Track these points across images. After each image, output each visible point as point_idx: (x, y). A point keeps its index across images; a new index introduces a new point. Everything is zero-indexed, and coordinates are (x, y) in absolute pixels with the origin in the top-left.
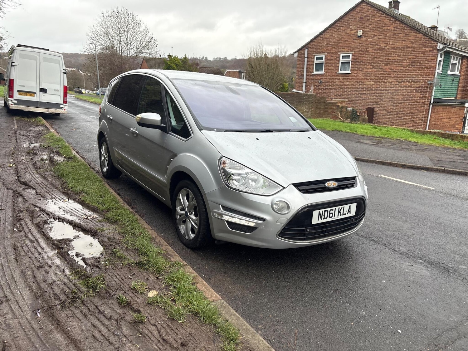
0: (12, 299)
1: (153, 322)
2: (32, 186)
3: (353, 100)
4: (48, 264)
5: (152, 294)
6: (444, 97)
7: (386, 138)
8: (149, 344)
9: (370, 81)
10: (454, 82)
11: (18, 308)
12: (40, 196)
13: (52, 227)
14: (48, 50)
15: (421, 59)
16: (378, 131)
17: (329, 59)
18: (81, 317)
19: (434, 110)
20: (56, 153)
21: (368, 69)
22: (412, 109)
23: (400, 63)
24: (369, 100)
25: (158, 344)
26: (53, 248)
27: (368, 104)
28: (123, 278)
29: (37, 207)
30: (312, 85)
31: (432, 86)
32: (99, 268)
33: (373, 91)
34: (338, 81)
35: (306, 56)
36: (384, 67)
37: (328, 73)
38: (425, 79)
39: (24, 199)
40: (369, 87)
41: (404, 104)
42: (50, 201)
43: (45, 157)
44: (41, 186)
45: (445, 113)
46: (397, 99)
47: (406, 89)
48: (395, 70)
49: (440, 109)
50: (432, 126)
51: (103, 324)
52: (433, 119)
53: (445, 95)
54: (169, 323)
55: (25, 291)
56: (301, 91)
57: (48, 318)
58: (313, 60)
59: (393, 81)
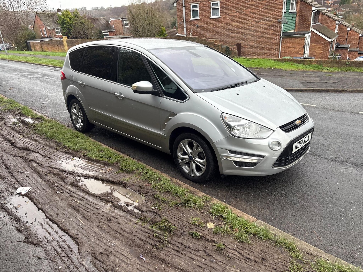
0: (113, 251)
1: (230, 247)
2: (33, 150)
3: (225, 39)
4: (112, 216)
5: (210, 225)
6: (288, 30)
7: (260, 68)
8: (241, 264)
9: (236, 23)
10: (293, 18)
11: (125, 258)
12: (47, 158)
13: (85, 185)
15: (272, 2)
16: (252, 63)
17: (202, 7)
18: (178, 254)
19: (283, 41)
20: (21, 115)
21: (233, 13)
22: (268, 42)
23: (256, 6)
24: (236, 38)
25: (247, 262)
26: (104, 202)
27: (236, 41)
28: (179, 217)
29: (56, 168)
30: (191, 29)
31: (281, 24)
32: (155, 213)
33: (238, 30)
34: (211, 24)
35: (184, 5)
36: (245, 11)
37: (203, 18)
38: (276, 19)
39: (38, 163)
40: (236, 28)
41: (262, 39)
42: (61, 162)
43: (15, 120)
44: (40, 149)
45: (291, 43)
46: (257, 35)
47: (263, 27)
48: (254, 12)
49: (288, 40)
50: (283, 54)
51: (198, 256)
52: (283, 49)
53: (289, 29)
54: (242, 246)
55: (116, 242)
56: (183, 34)
57: (153, 260)
58: (189, 8)
59: (253, 22)
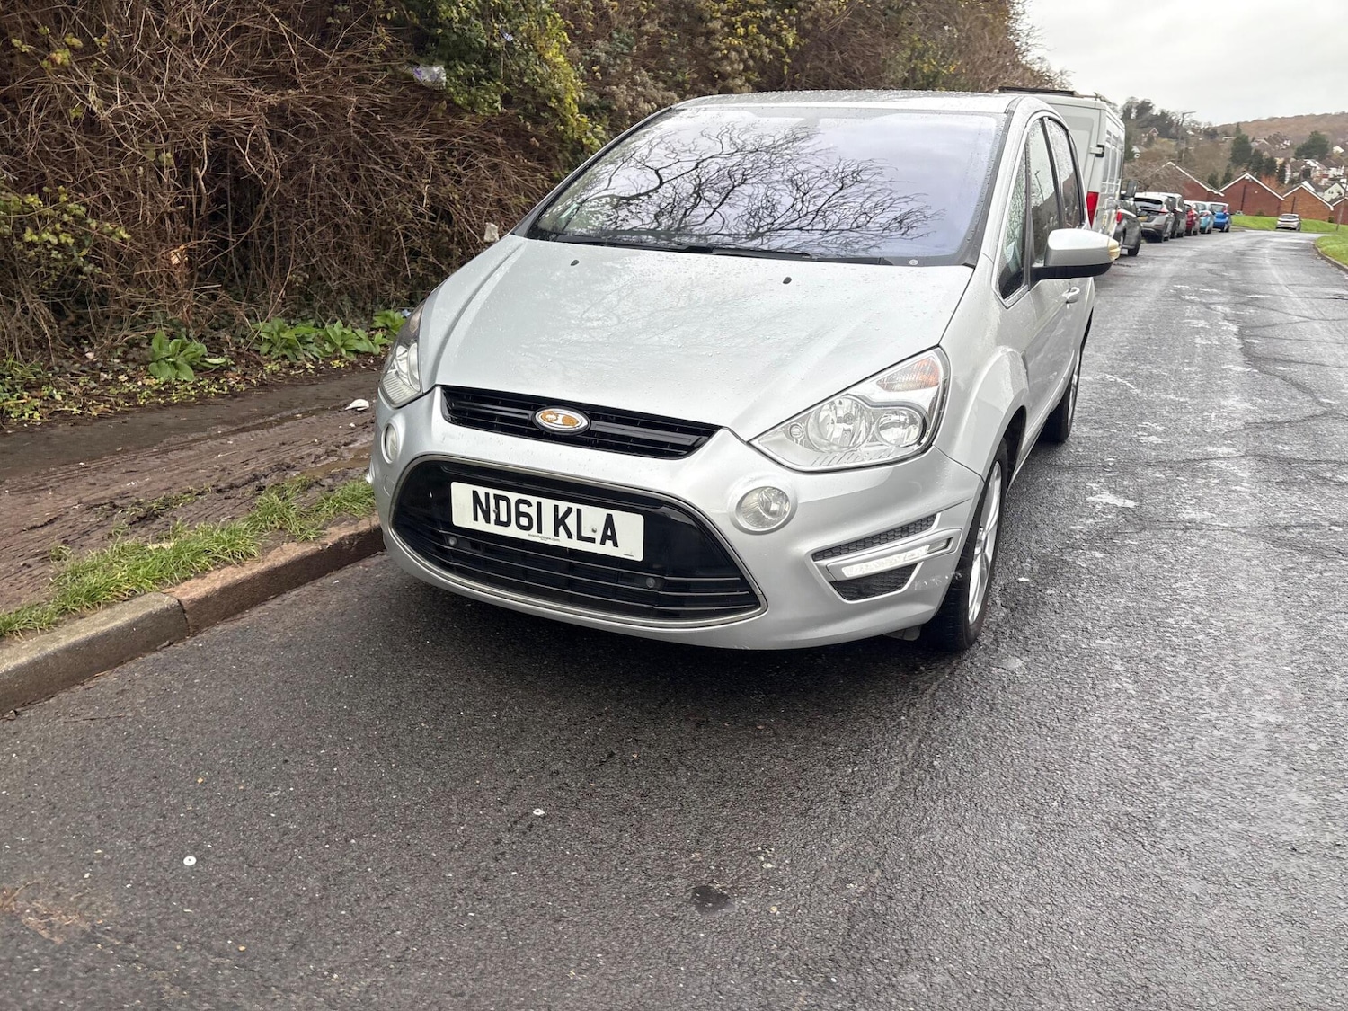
14: (1071, 94)
